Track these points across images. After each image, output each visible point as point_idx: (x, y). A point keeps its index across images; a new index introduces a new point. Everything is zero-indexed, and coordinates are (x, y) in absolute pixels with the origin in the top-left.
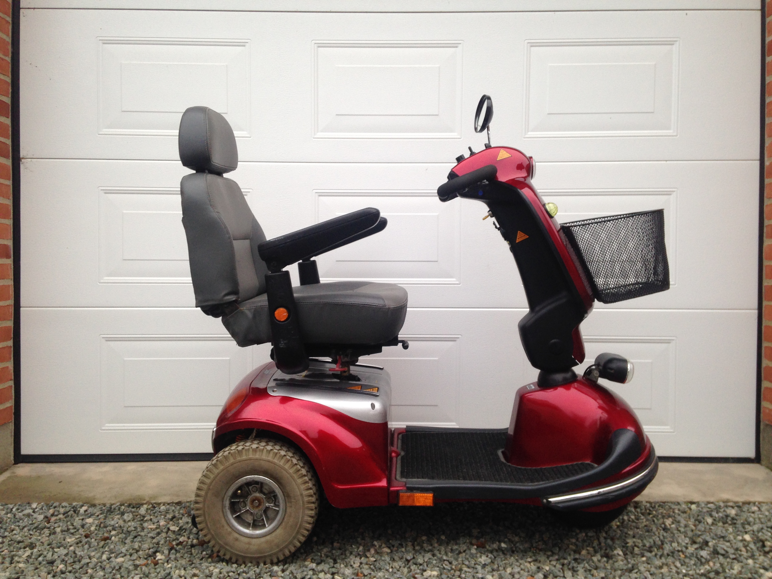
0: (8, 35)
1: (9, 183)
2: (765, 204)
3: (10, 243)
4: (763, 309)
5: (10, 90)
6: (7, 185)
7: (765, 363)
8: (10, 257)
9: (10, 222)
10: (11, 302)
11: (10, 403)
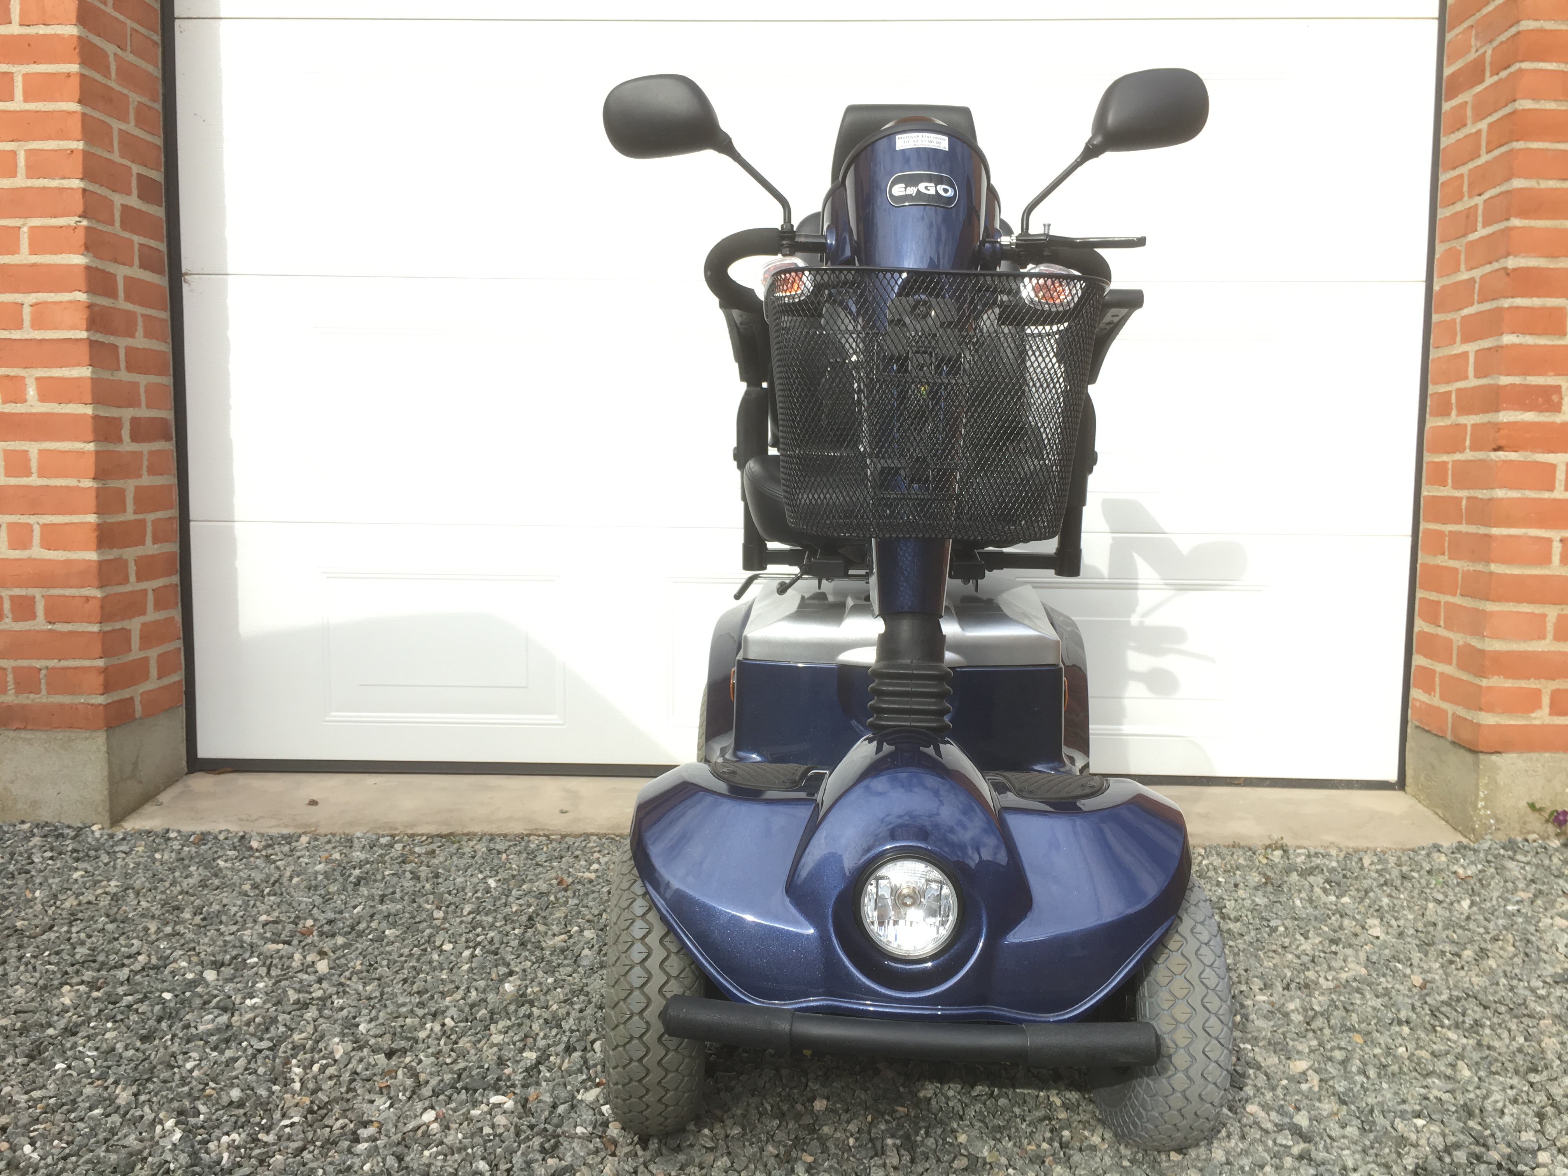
0: (156, 66)
1: (165, 315)
2: (1431, 357)
3: (168, 415)
4: (1421, 535)
5: (163, 160)
6: (162, 320)
7: (1420, 625)
8: (171, 439)
9: (167, 381)
10: (174, 512)
11: (178, 676)
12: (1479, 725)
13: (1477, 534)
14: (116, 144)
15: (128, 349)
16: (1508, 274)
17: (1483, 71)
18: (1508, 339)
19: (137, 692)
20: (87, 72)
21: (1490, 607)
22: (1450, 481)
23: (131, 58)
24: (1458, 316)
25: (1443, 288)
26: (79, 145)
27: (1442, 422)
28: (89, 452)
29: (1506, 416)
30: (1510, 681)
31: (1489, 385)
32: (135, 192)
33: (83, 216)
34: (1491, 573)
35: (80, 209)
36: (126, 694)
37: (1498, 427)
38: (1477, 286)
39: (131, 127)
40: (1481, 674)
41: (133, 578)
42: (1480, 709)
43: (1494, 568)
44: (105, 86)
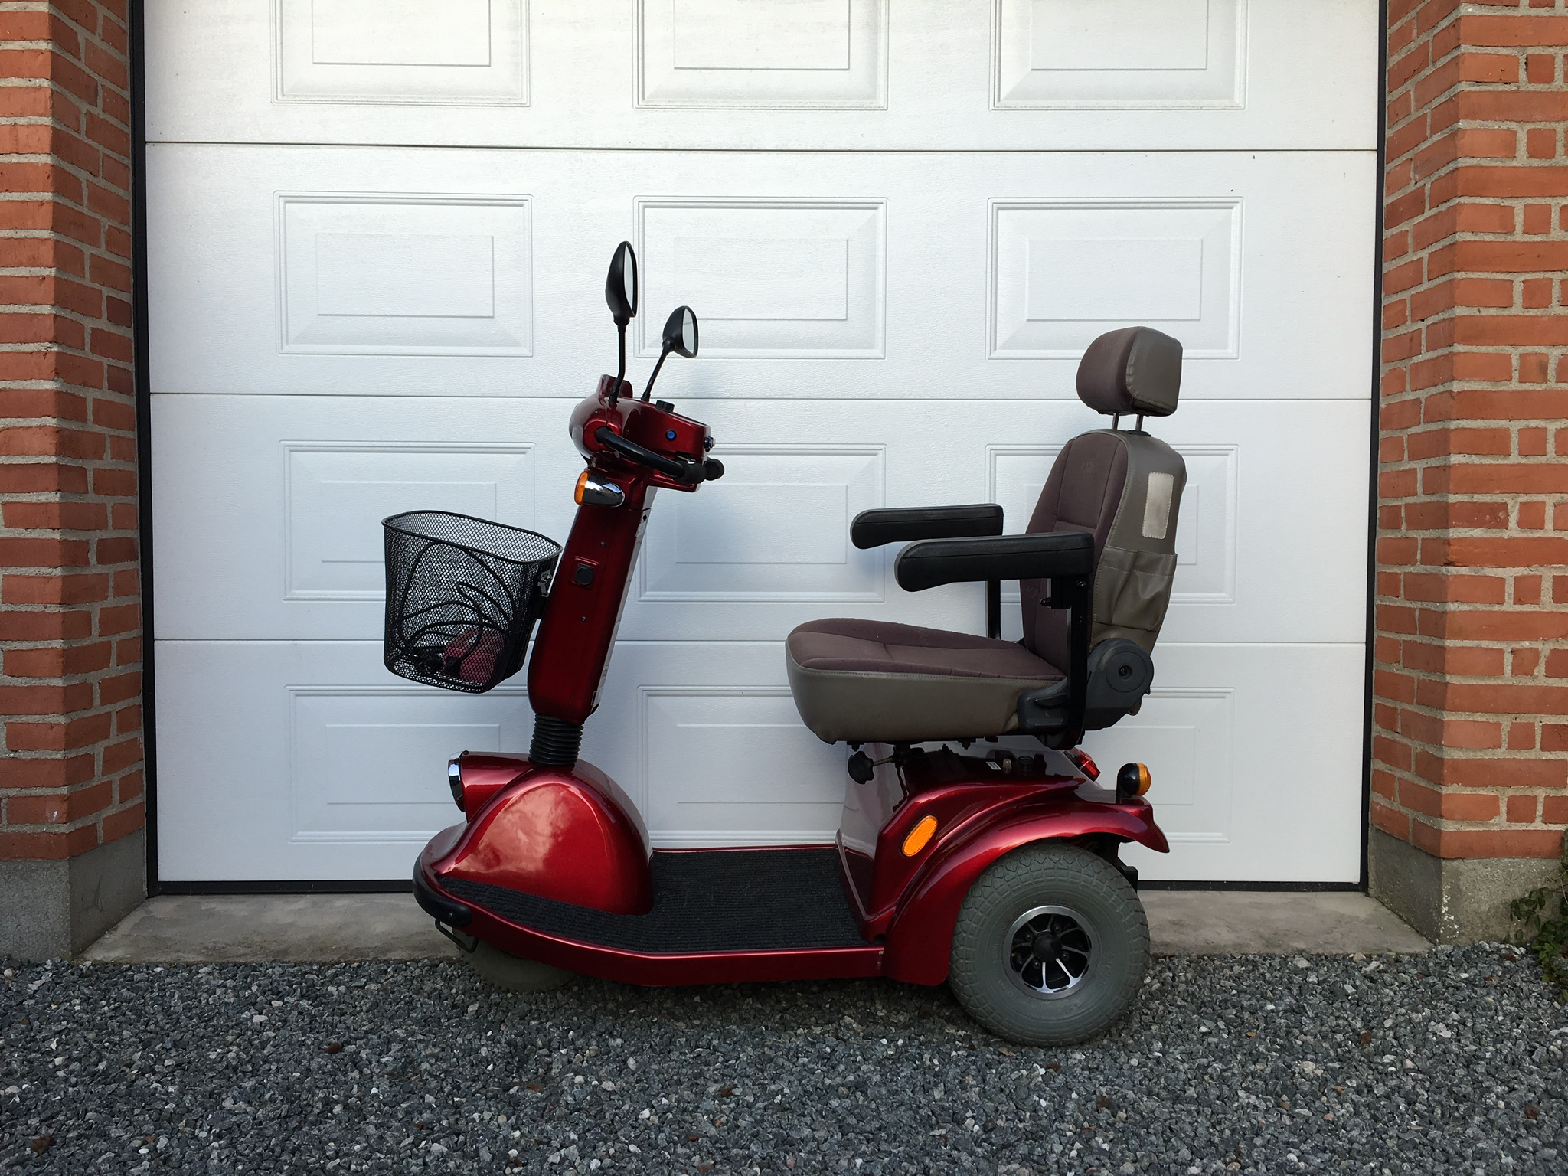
1: (133, 435)
2: (1379, 470)
3: (135, 534)
4: (1375, 643)
5: (132, 281)
6: (130, 439)
8: (137, 559)
10: (139, 632)
11: (141, 799)
12: (1440, 832)
13: (1430, 645)
14: (87, 268)
15: (95, 470)
16: (1453, 397)
17: (1423, 202)
18: (1455, 459)
19: (98, 818)
20: (60, 200)
21: (1448, 717)
22: (1402, 592)
23: (102, 183)
24: (1405, 434)
25: (1389, 406)
26: (52, 272)
27: (1391, 535)
28: (57, 577)
29: (1455, 533)
30: (1469, 788)
31: (1439, 502)
32: (105, 315)
33: (54, 341)
34: (1446, 684)
35: (51, 335)
36: (89, 820)
37: (1448, 542)
38: (1423, 408)
39: (102, 252)
40: (1440, 781)
41: (97, 701)
42: (1441, 817)
43: (1448, 678)
44: (78, 212)
